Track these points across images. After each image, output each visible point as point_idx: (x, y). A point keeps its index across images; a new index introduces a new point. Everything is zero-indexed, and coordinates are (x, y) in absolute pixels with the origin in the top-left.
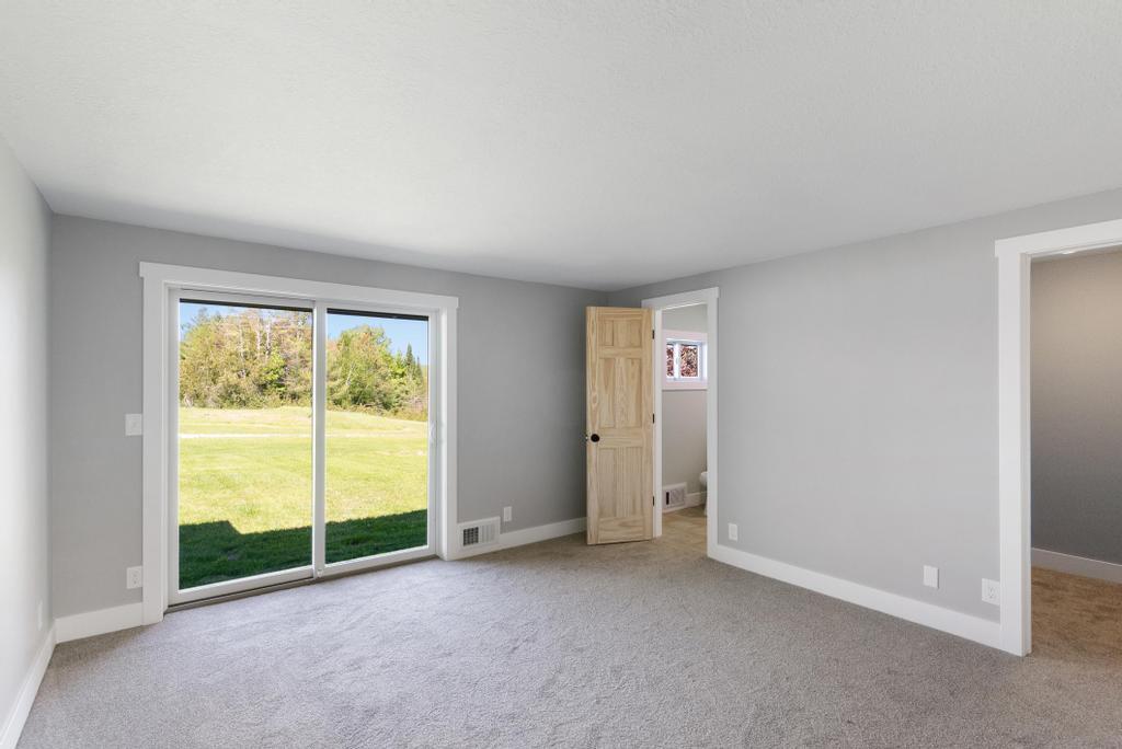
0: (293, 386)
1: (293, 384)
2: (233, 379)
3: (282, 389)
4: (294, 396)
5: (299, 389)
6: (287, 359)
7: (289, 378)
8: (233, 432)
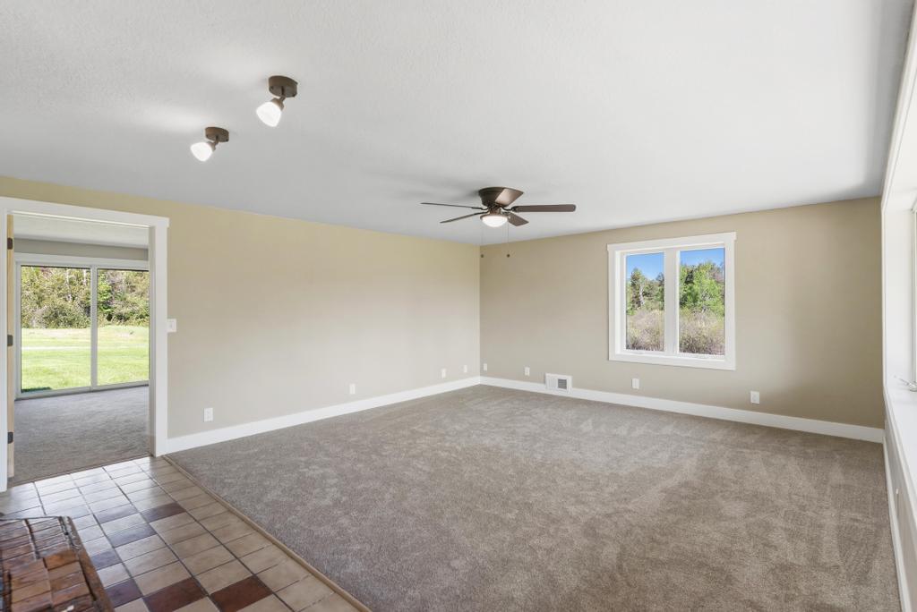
0: (117, 307)
1: (119, 307)
2: (59, 302)
3: (109, 310)
4: (121, 317)
5: (125, 310)
6: (113, 285)
7: (115, 302)
8: (58, 346)
